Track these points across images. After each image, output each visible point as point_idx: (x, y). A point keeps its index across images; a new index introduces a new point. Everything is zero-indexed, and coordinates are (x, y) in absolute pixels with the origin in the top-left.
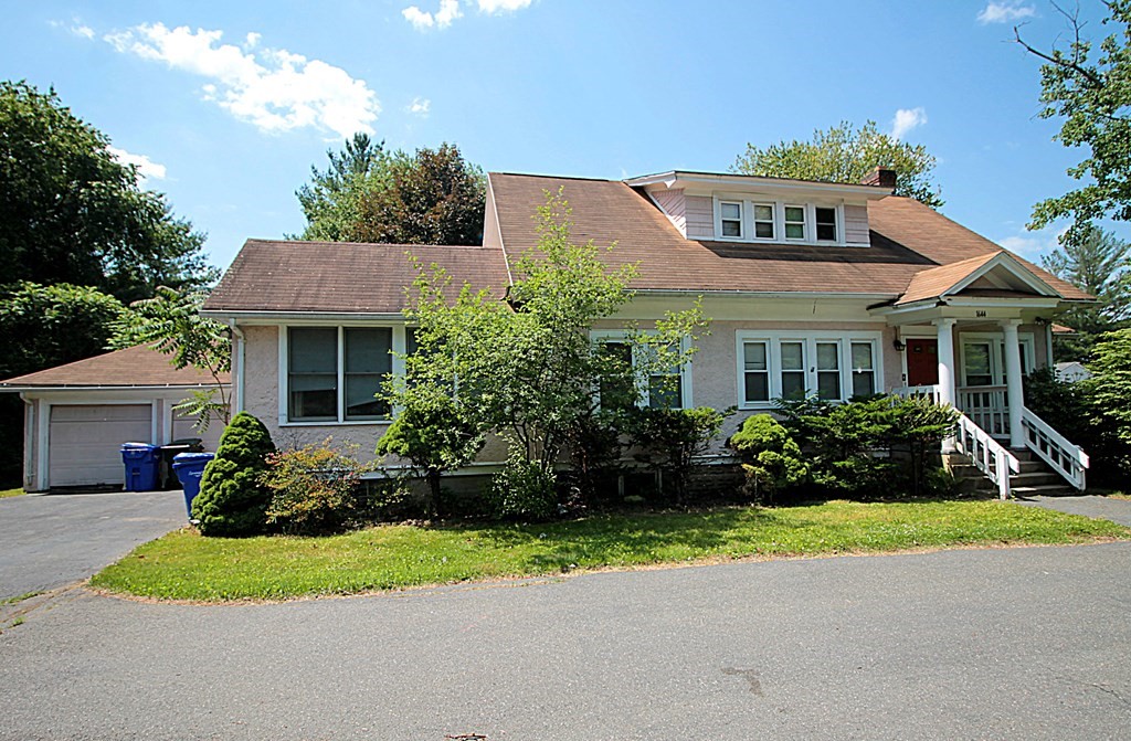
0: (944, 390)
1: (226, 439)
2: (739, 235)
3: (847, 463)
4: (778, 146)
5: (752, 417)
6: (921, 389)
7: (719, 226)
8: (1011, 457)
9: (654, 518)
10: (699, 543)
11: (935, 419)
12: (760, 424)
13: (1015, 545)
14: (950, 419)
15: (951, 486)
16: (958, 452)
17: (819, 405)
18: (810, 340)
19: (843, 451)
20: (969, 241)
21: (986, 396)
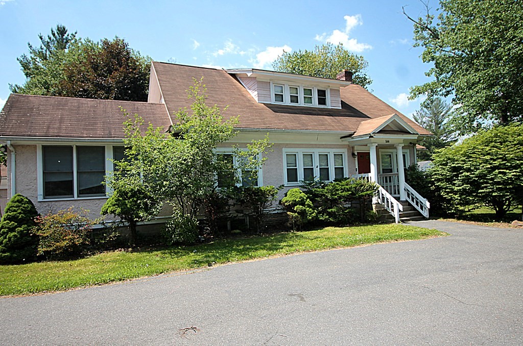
0: (373, 175)
1: (9, 209)
2: (282, 101)
3: (333, 210)
4: (298, 52)
5: (291, 190)
6: (363, 175)
7: (273, 97)
8: (400, 204)
9: (248, 239)
10: (270, 249)
11: (369, 189)
12: (295, 193)
13: (400, 241)
14: (375, 189)
15: (376, 218)
16: (379, 203)
17: (321, 183)
18: (316, 153)
19: (331, 204)
20: (383, 107)
21: (390, 177)
